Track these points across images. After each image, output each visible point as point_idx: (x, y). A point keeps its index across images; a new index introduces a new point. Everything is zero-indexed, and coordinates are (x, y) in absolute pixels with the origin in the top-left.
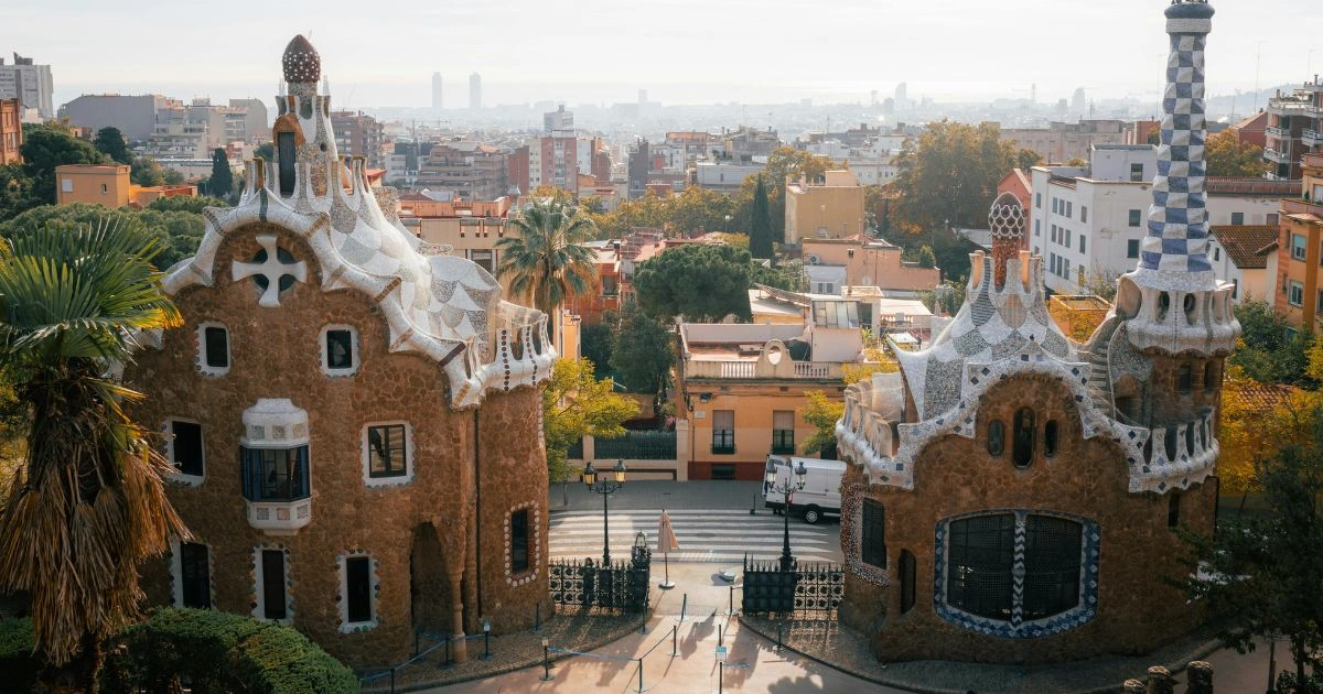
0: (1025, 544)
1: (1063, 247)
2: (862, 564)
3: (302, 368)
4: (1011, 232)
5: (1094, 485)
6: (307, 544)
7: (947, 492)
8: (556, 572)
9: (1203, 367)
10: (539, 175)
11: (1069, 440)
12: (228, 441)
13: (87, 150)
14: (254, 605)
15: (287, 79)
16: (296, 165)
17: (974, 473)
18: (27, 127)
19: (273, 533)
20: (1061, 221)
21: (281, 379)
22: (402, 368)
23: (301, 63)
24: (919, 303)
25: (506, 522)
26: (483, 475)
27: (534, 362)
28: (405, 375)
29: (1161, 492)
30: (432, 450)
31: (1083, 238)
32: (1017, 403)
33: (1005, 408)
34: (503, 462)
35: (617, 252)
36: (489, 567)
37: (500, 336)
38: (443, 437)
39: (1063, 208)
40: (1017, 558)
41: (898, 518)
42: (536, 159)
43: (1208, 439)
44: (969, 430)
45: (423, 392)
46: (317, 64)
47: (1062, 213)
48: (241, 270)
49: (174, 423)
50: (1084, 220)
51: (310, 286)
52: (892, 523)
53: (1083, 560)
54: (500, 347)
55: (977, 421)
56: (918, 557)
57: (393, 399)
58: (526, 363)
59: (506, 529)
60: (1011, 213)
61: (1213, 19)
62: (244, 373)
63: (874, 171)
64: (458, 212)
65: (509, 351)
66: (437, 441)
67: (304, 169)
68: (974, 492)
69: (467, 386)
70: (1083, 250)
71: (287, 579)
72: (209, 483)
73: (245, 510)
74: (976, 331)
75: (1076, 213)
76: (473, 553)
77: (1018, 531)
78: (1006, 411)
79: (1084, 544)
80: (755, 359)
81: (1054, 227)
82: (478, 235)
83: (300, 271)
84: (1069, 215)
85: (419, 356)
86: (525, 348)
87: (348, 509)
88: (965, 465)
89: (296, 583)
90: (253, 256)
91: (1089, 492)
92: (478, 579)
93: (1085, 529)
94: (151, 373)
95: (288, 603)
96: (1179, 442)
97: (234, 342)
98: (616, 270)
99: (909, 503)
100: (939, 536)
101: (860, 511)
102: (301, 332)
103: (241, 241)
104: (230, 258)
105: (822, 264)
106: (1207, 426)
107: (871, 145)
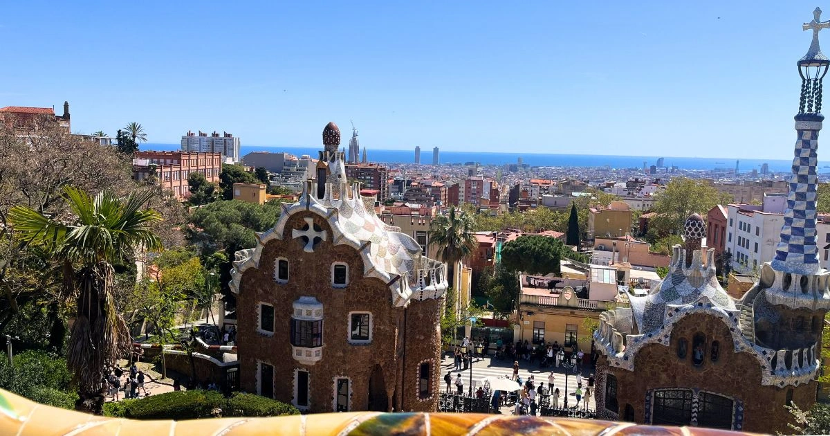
0: (698, 408)
1: (745, 249)
2: (606, 409)
3: (321, 282)
4: (696, 235)
5: (740, 379)
6: (319, 370)
7: (654, 374)
8: (443, 397)
9: (811, 318)
10: (463, 198)
11: (726, 352)
12: (286, 315)
13: (248, 177)
14: (293, 398)
15: (324, 143)
16: (326, 184)
17: (669, 366)
18: (224, 165)
19: (304, 363)
20: (744, 234)
21: (312, 287)
22: (369, 286)
23: (331, 135)
24: (655, 273)
25: (418, 368)
26: (407, 343)
27: (435, 287)
28: (371, 289)
29: (781, 387)
30: (382, 328)
31: (756, 244)
32: (696, 329)
33: (688, 331)
34: (417, 337)
35: (495, 237)
36: (407, 390)
37: (419, 273)
38: (387, 322)
39: (746, 227)
40: (693, 415)
41: (625, 386)
42: (462, 189)
43: (812, 359)
44: (666, 342)
45: (379, 298)
46: (339, 136)
47: (745, 230)
48: (296, 234)
49: (263, 306)
50: (757, 234)
51: (328, 242)
52: (621, 388)
53: (733, 421)
54: (419, 279)
55: (671, 337)
56: (635, 409)
57: (364, 300)
58: (431, 287)
59: (418, 372)
60: (697, 225)
61: (823, 122)
62: (295, 283)
63: (641, 203)
64: (412, 213)
65: (423, 281)
66: (384, 324)
67: (329, 186)
68: (668, 376)
69: (400, 297)
70: (756, 251)
71: (309, 386)
72: (276, 335)
73: (291, 350)
74: (674, 287)
75: (753, 230)
76: (400, 383)
77: (694, 401)
78: (688, 334)
79: (734, 412)
80: (558, 296)
81: (740, 238)
82: (420, 224)
83: (324, 235)
84: (749, 231)
85: (378, 280)
86: (432, 280)
87: (340, 354)
88: (664, 360)
89: (313, 389)
90: (302, 227)
91: (738, 382)
92: (403, 395)
93: (735, 403)
94: (253, 280)
95: (309, 398)
96: (793, 359)
97: (291, 268)
98: (493, 246)
99: (631, 378)
100: (648, 398)
101: (605, 380)
102: (323, 264)
103: (296, 220)
104: (292, 227)
105: (605, 250)
106: (811, 351)
107: (640, 190)
